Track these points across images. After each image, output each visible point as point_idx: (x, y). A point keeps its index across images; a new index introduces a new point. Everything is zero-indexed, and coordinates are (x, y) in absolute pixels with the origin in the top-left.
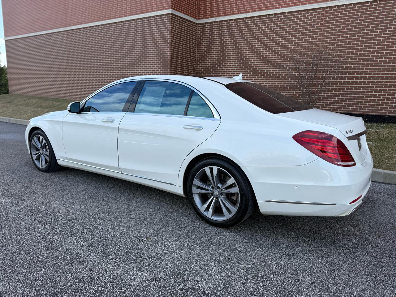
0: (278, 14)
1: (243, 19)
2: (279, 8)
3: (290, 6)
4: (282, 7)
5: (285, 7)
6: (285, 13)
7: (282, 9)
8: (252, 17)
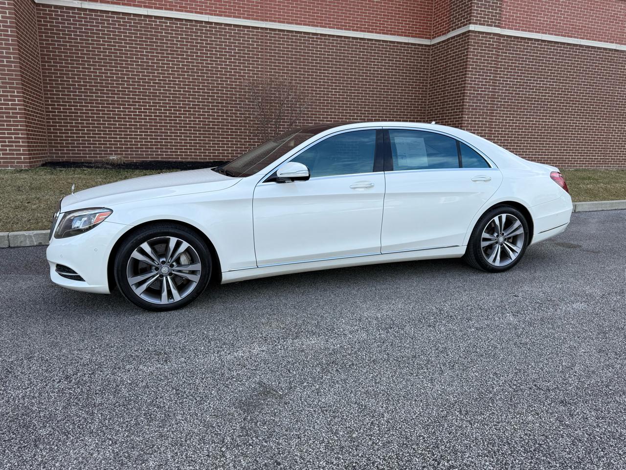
0: (201, 22)
1: (140, 15)
2: (202, 13)
3: (218, 15)
4: (206, 14)
5: (211, 14)
6: (211, 23)
7: (207, 16)
8: (156, 17)
